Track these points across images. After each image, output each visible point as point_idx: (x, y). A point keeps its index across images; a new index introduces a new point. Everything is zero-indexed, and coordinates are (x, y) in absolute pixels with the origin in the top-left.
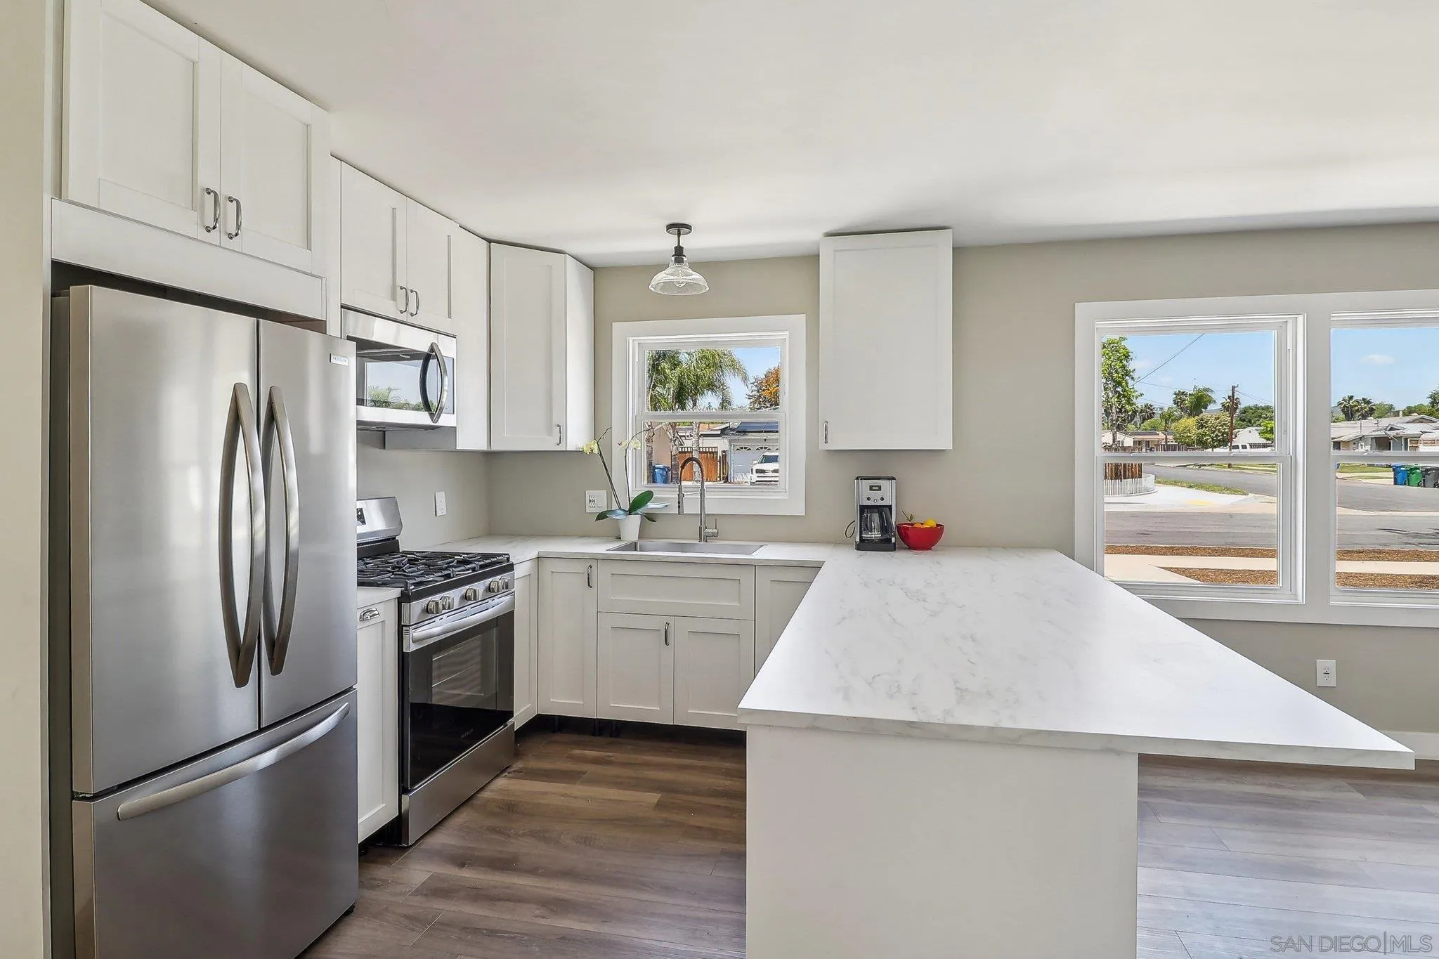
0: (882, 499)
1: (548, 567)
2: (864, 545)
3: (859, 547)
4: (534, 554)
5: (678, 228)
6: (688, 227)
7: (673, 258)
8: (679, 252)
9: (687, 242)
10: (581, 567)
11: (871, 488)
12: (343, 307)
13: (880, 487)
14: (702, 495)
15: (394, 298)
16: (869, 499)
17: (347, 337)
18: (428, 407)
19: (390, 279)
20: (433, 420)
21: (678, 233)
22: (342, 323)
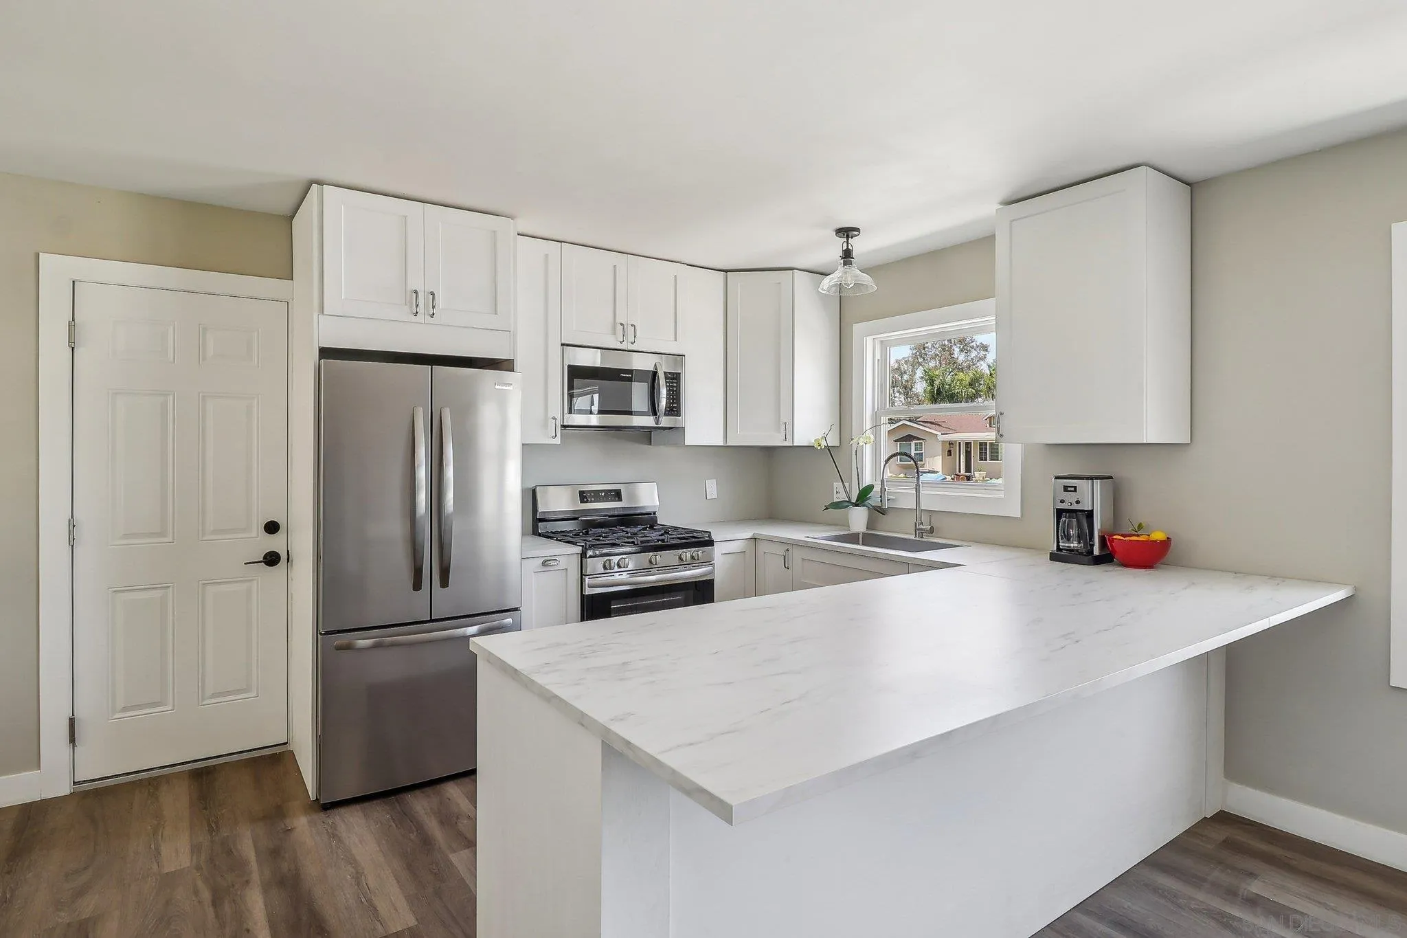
0: (1078, 502)
1: (762, 547)
2: (1058, 556)
3: (1054, 557)
4: (749, 535)
5: (846, 232)
6: (857, 230)
7: (842, 261)
8: (847, 255)
9: (857, 244)
10: (781, 550)
11: (1066, 489)
12: (563, 345)
13: (1075, 487)
14: (917, 490)
15: (614, 333)
16: (1062, 501)
17: (569, 366)
18: (655, 413)
19: (611, 319)
20: (657, 422)
21: (848, 237)
22: (563, 357)
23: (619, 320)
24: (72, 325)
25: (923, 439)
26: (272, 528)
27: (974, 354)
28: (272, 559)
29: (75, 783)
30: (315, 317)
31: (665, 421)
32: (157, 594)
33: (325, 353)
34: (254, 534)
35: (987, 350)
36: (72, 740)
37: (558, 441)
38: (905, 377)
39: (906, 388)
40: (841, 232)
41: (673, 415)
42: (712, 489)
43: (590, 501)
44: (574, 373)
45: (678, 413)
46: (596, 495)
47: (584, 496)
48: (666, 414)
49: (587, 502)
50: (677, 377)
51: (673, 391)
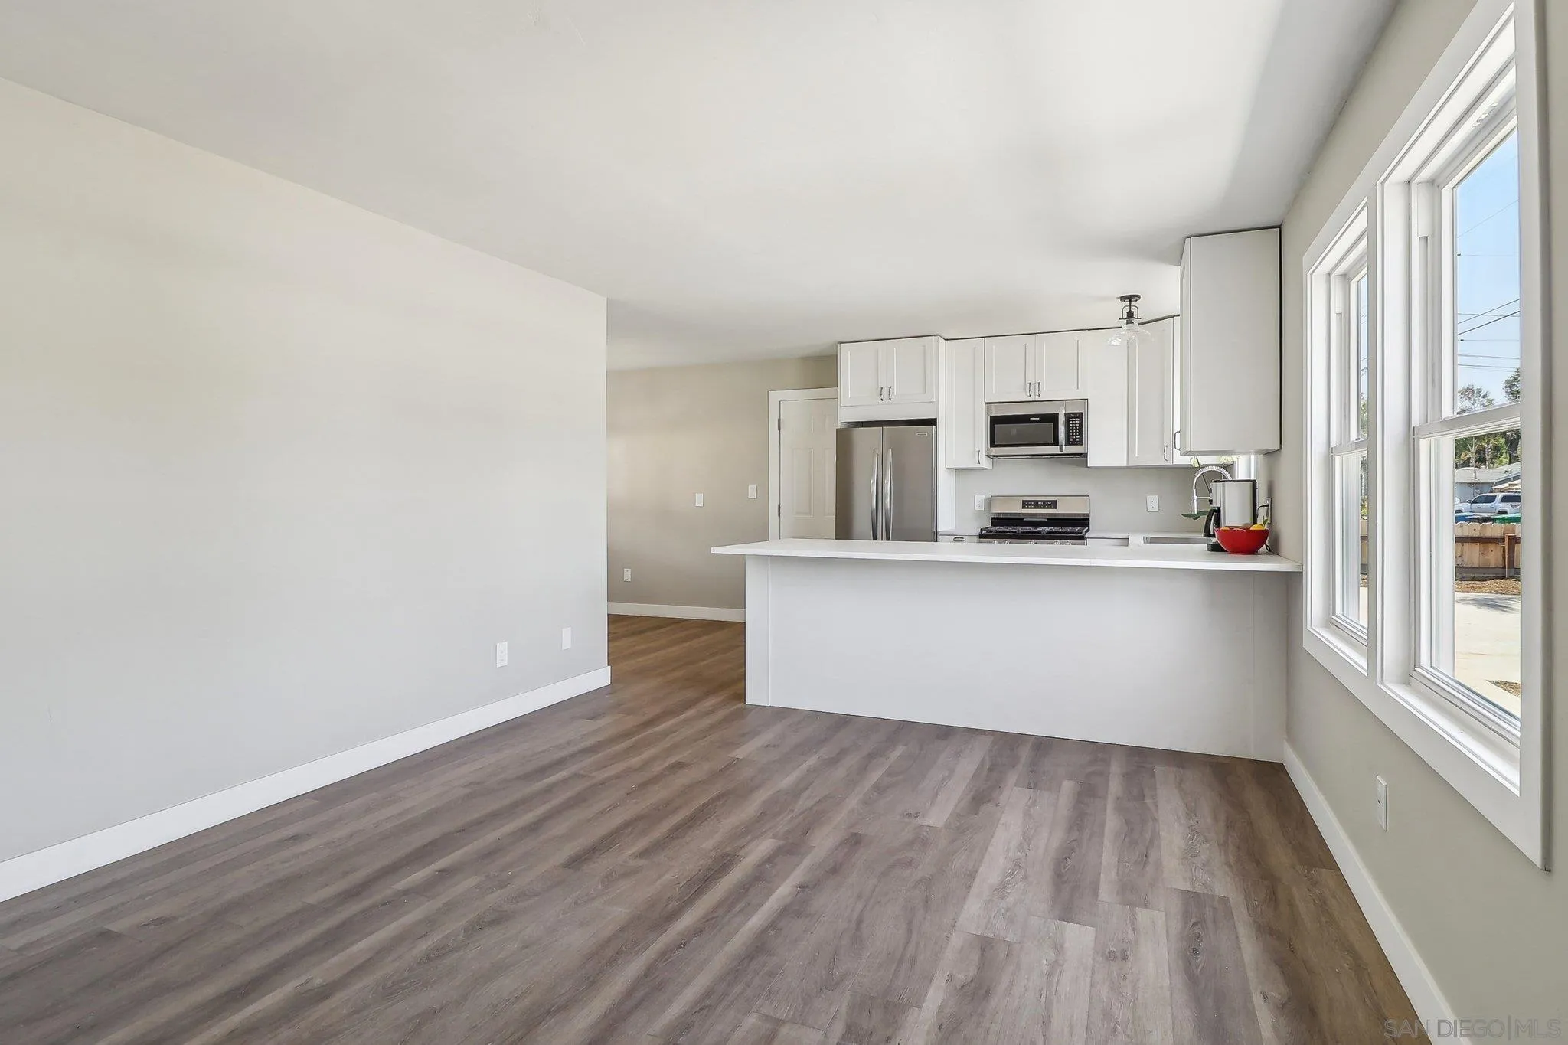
5: (1130, 298)
7: (1126, 320)
12: (987, 403)
15: (1025, 390)
17: (991, 417)
18: (1056, 444)
19: (1024, 381)
20: (1061, 450)
21: (1130, 301)
22: (987, 411)
23: (1027, 381)
24: (779, 421)
31: (1068, 449)
37: (983, 465)
40: (1123, 298)
41: (1077, 444)
42: (1153, 503)
43: (1031, 508)
44: (995, 421)
45: (1080, 443)
46: (1036, 504)
47: (1026, 504)
48: (1068, 443)
49: (1028, 508)
50: (1080, 416)
51: (1076, 427)
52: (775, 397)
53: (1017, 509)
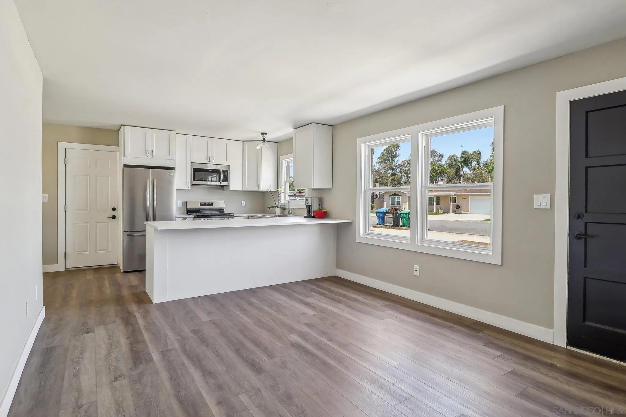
3: (305, 217)
4: (246, 215)
8: (264, 140)
12: (191, 163)
13: (308, 199)
14: (289, 202)
15: (207, 159)
16: (306, 203)
17: (193, 168)
18: (220, 181)
19: (206, 155)
20: (220, 183)
21: (264, 135)
22: (191, 166)
23: (208, 156)
24: (65, 159)
25: (400, 195)
26: (114, 209)
27: (437, 159)
28: (114, 217)
29: (66, 268)
30: (123, 157)
31: (223, 184)
32: (85, 224)
33: (125, 166)
34: (109, 211)
35: (442, 157)
36: (65, 258)
37: (190, 188)
38: (407, 169)
39: (407, 173)
40: (262, 133)
41: (226, 182)
42: (244, 203)
43: (203, 206)
44: (195, 170)
45: (227, 181)
46: (205, 204)
47: (201, 204)
48: (223, 181)
49: (202, 206)
50: (227, 171)
51: (226, 175)
52: (62, 145)
53: (197, 206)
